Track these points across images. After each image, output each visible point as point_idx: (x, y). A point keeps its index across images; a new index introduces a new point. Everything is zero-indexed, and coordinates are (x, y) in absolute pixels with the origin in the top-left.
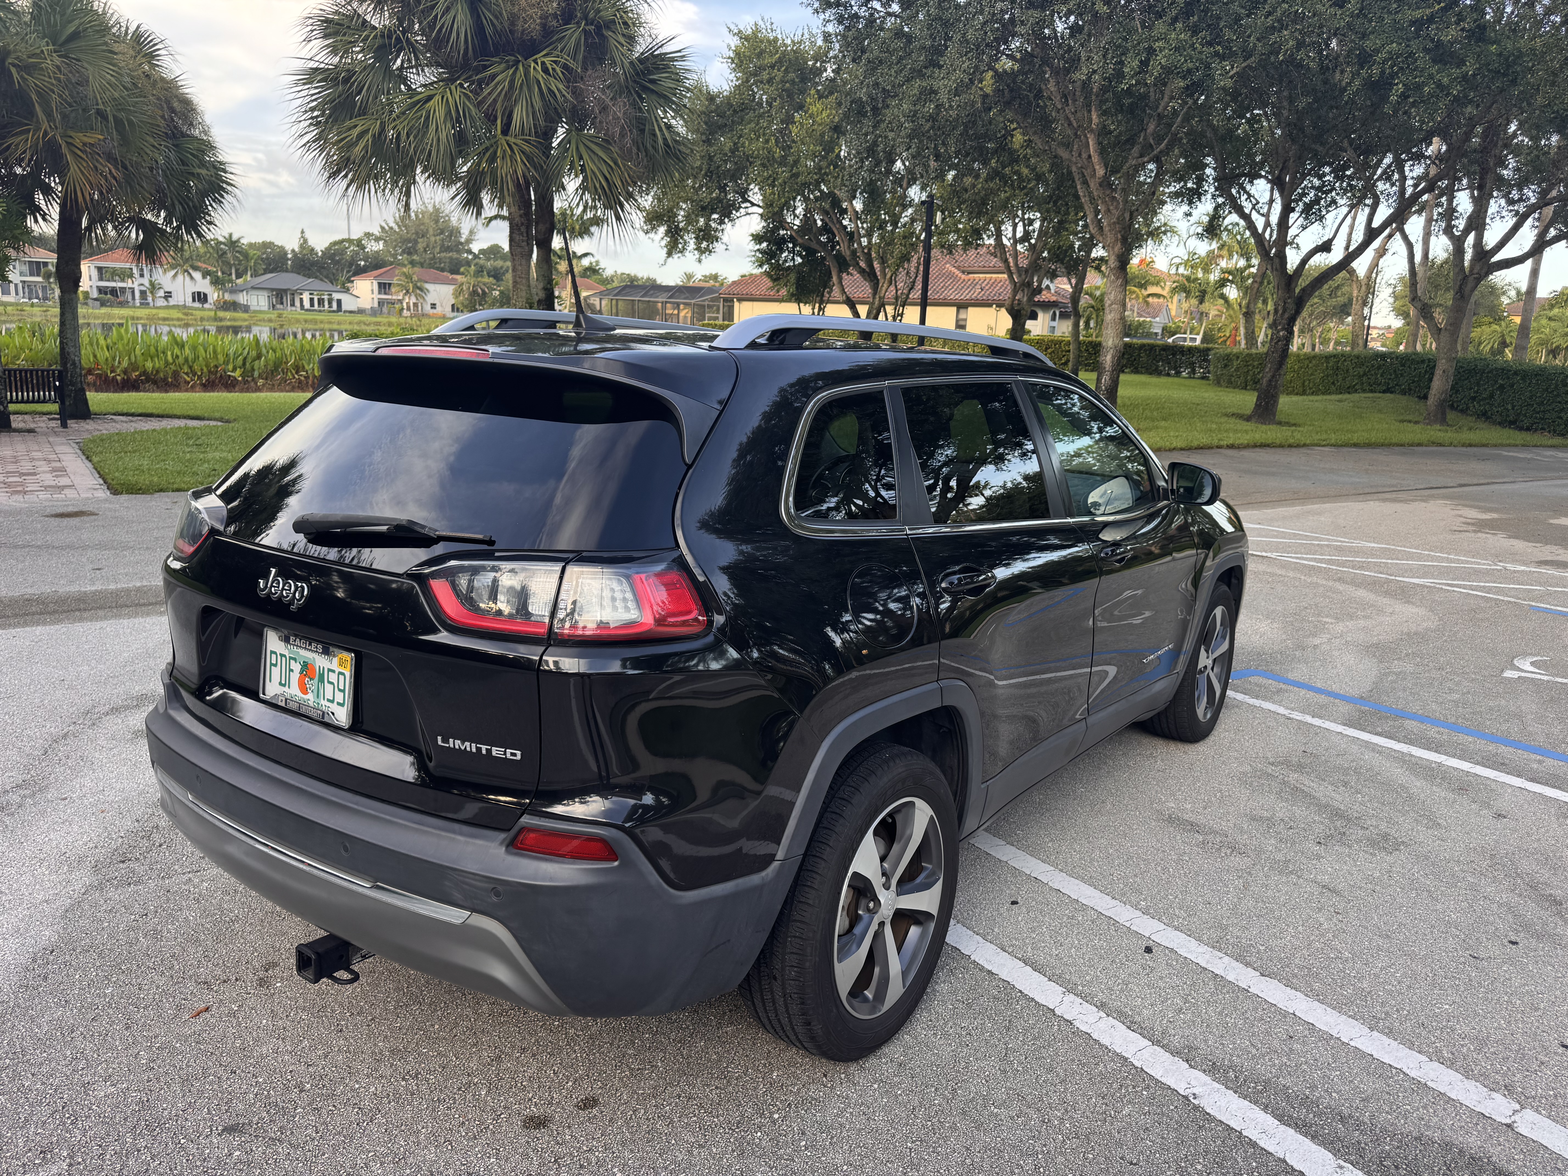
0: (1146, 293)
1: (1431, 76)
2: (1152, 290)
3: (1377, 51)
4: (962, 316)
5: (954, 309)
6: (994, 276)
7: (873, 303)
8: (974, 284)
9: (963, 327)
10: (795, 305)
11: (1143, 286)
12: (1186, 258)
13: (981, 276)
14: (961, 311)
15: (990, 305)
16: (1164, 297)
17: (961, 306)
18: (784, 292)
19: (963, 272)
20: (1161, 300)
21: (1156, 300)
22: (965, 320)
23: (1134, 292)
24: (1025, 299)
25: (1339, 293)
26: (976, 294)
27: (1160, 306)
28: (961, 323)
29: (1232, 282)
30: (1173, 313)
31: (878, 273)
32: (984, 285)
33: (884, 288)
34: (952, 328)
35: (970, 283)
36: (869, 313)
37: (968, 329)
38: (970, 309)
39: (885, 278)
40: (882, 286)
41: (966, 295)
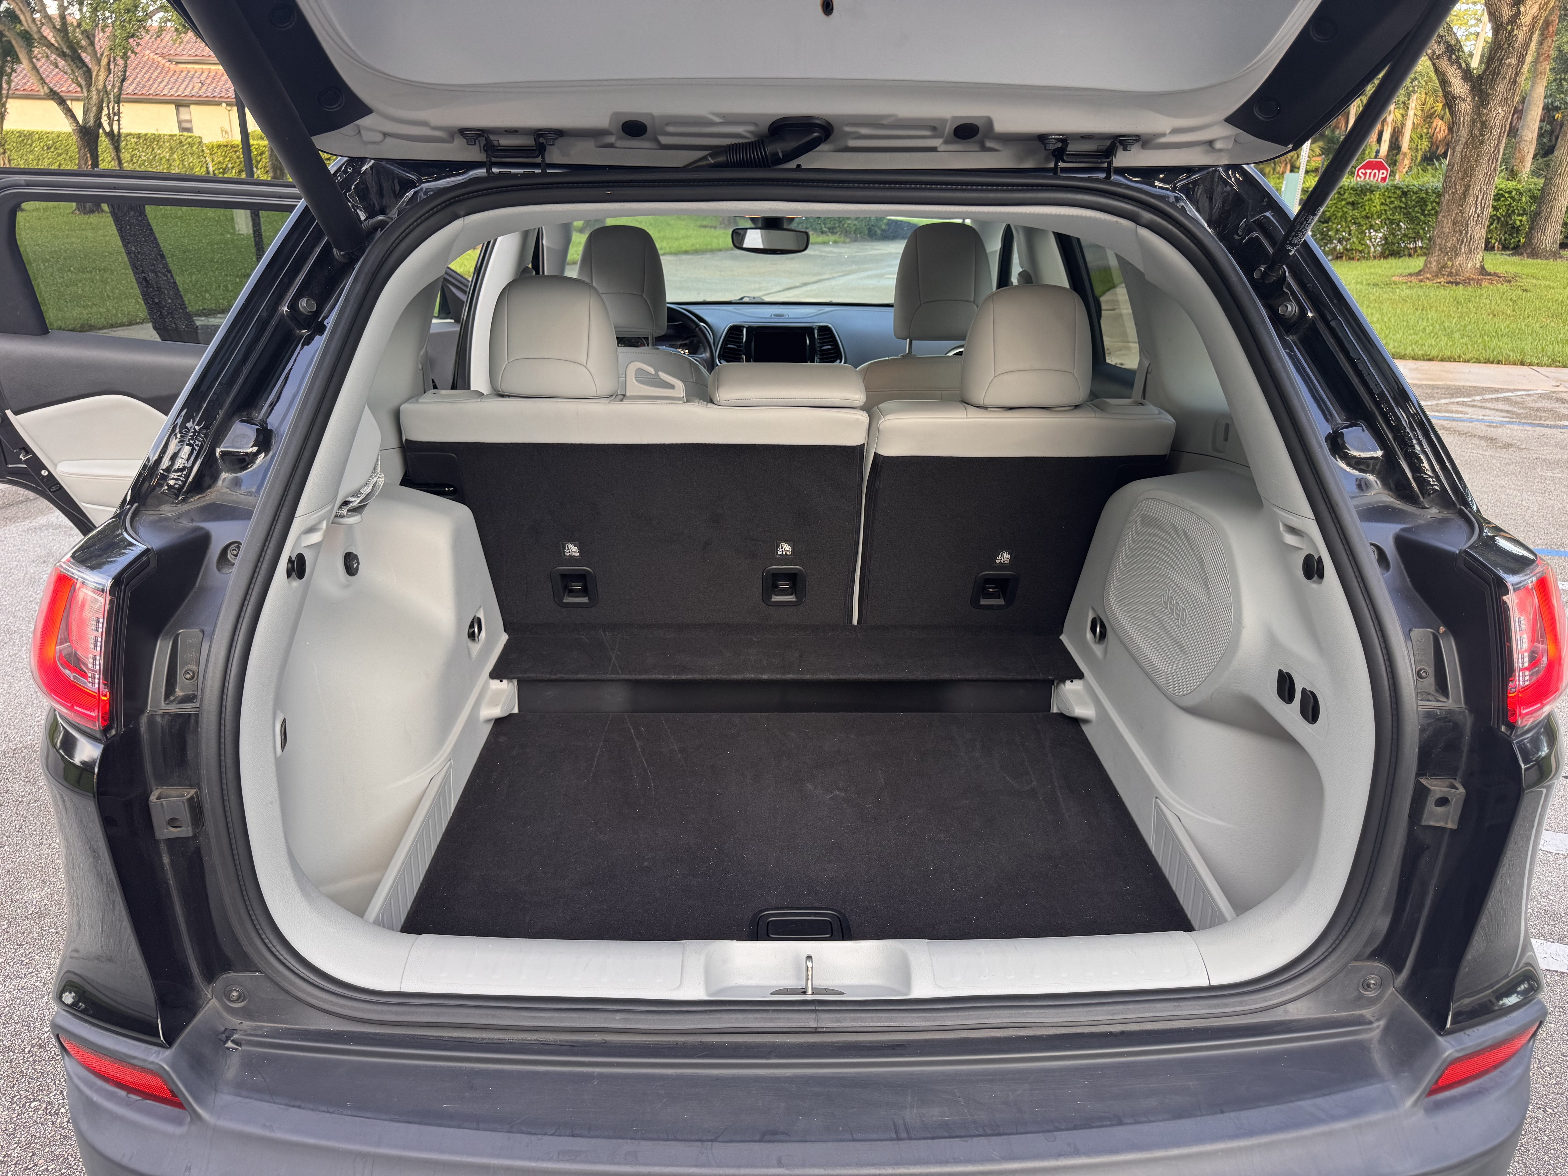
4: (184, 116)
5: (173, 107)
7: (89, 98)
8: (190, 77)
9: (189, 130)
14: (182, 109)
15: (219, 104)
17: (181, 104)
19: (171, 61)
22: (190, 121)
28: (185, 125)
31: (83, 55)
32: (203, 78)
33: (100, 78)
34: (176, 131)
35: (183, 75)
36: (86, 112)
37: (196, 133)
38: (192, 107)
39: (99, 65)
40: (97, 75)
41: (182, 91)
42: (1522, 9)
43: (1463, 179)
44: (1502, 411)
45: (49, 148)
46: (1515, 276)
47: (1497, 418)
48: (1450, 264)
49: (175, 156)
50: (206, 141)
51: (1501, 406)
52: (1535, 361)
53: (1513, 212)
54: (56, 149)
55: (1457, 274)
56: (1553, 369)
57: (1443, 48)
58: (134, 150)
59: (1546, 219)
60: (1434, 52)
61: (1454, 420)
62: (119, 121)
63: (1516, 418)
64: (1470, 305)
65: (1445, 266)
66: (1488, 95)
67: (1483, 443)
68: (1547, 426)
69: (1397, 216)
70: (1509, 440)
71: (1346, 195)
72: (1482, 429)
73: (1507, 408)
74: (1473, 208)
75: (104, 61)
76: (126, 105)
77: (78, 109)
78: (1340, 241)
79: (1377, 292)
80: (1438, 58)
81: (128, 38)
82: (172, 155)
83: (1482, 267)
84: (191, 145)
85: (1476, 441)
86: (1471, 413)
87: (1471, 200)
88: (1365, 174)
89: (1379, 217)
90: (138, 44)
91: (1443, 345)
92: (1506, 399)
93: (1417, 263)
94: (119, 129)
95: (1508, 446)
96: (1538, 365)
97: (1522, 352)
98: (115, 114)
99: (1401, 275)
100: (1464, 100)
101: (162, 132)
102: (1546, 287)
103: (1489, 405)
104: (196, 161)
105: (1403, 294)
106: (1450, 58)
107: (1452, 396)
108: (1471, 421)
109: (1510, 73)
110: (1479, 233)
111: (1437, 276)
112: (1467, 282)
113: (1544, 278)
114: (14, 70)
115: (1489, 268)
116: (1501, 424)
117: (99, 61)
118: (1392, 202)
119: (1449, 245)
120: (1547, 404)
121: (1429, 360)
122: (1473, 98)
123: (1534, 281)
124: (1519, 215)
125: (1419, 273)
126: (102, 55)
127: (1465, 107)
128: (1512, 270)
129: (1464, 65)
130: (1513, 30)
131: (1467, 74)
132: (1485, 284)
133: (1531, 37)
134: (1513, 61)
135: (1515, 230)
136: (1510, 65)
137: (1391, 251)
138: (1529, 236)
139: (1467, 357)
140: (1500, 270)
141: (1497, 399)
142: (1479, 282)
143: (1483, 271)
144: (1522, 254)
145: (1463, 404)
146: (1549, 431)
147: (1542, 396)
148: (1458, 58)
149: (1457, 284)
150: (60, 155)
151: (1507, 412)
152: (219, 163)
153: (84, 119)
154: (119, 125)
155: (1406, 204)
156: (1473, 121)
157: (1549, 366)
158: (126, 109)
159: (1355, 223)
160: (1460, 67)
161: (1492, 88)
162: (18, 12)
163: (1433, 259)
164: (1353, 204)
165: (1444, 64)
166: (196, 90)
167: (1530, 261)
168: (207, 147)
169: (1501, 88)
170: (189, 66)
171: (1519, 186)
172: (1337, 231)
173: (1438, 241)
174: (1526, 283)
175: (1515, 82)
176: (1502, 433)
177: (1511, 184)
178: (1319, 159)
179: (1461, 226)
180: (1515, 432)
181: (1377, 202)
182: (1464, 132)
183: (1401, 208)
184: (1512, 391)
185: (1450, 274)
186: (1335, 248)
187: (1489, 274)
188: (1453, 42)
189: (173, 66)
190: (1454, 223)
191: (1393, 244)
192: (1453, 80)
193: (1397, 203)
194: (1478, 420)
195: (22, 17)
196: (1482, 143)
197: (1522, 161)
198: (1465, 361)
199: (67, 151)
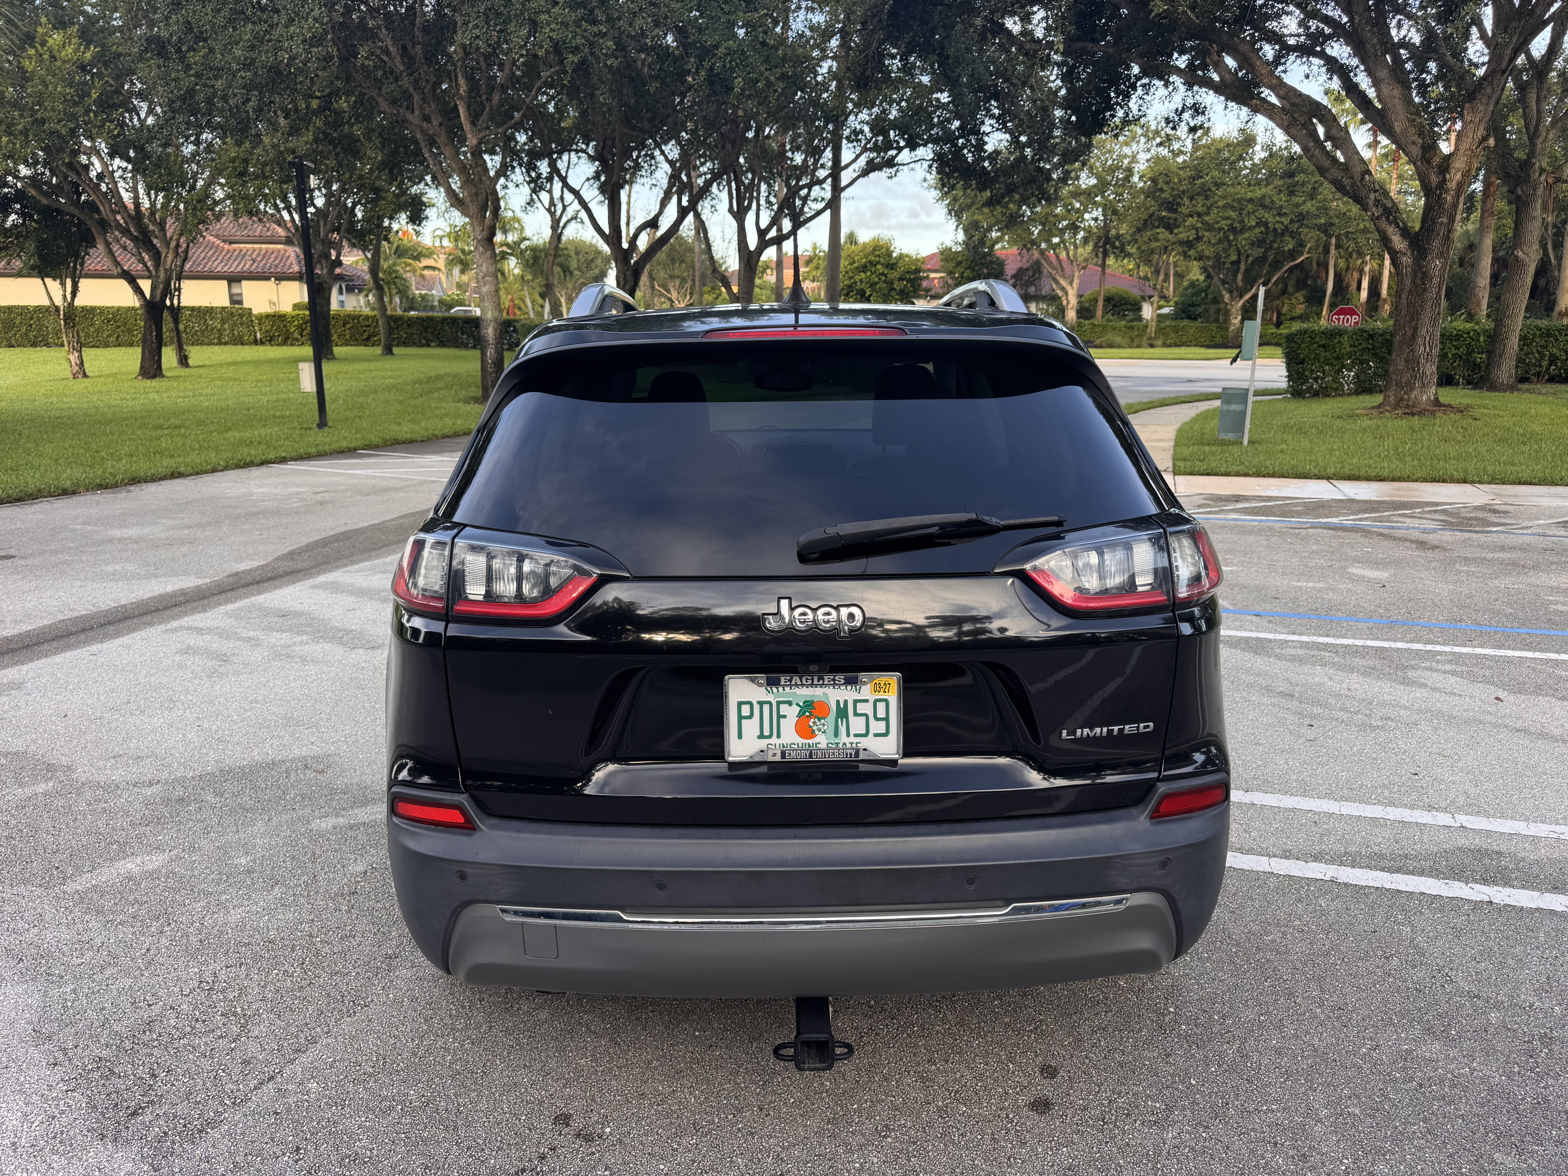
0: (422, 265)
1: (761, 74)
2: (425, 262)
3: (716, 47)
4: (236, 290)
5: (224, 283)
6: (264, 246)
7: (157, 276)
8: (242, 256)
9: (240, 302)
10: (38, 281)
11: (417, 258)
12: (448, 230)
13: (248, 246)
14: (234, 285)
15: (268, 279)
16: (439, 270)
17: (233, 279)
18: (17, 264)
19: (224, 241)
20: (437, 272)
21: (431, 272)
22: (241, 295)
23: (410, 265)
24: (325, 271)
25: (593, 266)
26: (247, 266)
27: (433, 278)
28: (237, 298)
29: (511, 254)
30: (445, 286)
31: (155, 241)
32: (254, 256)
33: (169, 259)
34: (226, 303)
35: (236, 253)
36: (153, 289)
37: (246, 305)
38: (243, 282)
39: (168, 247)
40: (166, 256)
41: (235, 267)
42: (1448, 176)
43: (1410, 322)
44: (1437, 520)
45: (109, 321)
46: (1468, 407)
47: (1432, 525)
48: (1406, 397)
49: (226, 326)
50: (255, 312)
51: (1437, 517)
52: (1475, 478)
53: (1473, 350)
54: (116, 321)
55: (1414, 406)
56: (1493, 486)
57: (1381, 210)
58: (188, 321)
59: (1501, 356)
60: (1373, 214)
61: (1393, 528)
62: (179, 296)
63: (1449, 526)
64: (1425, 433)
65: (1402, 399)
66: (1425, 249)
67: (1414, 546)
68: (1475, 532)
69: (1365, 357)
70: (1437, 543)
71: (1317, 339)
72: (1416, 535)
73: (1443, 518)
74: (1422, 348)
75: (173, 244)
76: (187, 282)
77: (146, 285)
78: (1316, 379)
79: (1339, 423)
80: (1377, 218)
81: (199, 223)
82: (222, 325)
83: (1437, 399)
84: (241, 316)
85: (1408, 544)
86: (1409, 522)
87: (1420, 341)
88: (1339, 320)
89: (1349, 358)
90: (207, 229)
91: (1396, 466)
92: (1444, 512)
93: (1379, 399)
94: (179, 302)
95: (1434, 547)
96: (1480, 482)
97: (1466, 471)
98: (176, 290)
99: (1365, 408)
100: (1404, 254)
101: (215, 305)
102: (1494, 415)
103: (1427, 516)
104: (245, 330)
105: (1364, 424)
106: (1388, 219)
107: (1396, 509)
108: (1407, 528)
109: (1443, 231)
110: (1430, 370)
111: (1396, 408)
112: (1422, 413)
113: (1494, 407)
114: (87, 254)
115: (1442, 400)
116: (1434, 531)
117: (168, 244)
118: (1360, 344)
119: (1404, 380)
120: (1480, 515)
121: (1381, 480)
122: (1413, 252)
123: (1485, 411)
124: (1479, 353)
125: (1379, 406)
126: (171, 238)
127: (1406, 260)
128: (1466, 401)
129: (1401, 224)
130: (1441, 194)
131: (1405, 233)
132: (1438, 414)
133: (1458, 199)
134: (1445, 220)
135: (1476, 366)
136: (1442, 223)
137: (1363, 388)
138: (1488, 372)
139: (1415, 477)
140: (1454, 402)
141: (1436, 511)
142: (1433, 413)
143: (1437, 402)
144: (1481, 388)
145: (1404, 515)
146: (1475, 536)
147: (1477, 508)
148: (1395, 218)
149: (1413, 415)
150: (118, 327)
151: (1442, 521)
152: (267, 331)
153: (152, 295)
154: (179, 299)
155: (1373, 345)
156: (1414, 272)
157: (1490, 483)
158: (186, 285)
159: (1328, 364)
160: (1398, 226)
161: (1429, 243)
162: (99, 204)
163: (1391, 393)
164: (1324, 346)
165: (1383, 224)
166: (247, 267)
167: (1489, 394)
168: (256, 317)
169: (1436, 243)
170: (242, 246)
171: (1477, 327)
172: (1312, 370)
173: (1394, 377)
174: (1477, 413)
175: (1448, 238)
176: (1432, 538)
177: (1469, 326)
178: (1302, 306)
179: (1412, 363)
180: (1447, 536)
181: (1346, 344)
182: (1408, 282)
183: (1369, 349)
184: (1450, 504)
185: (1407, 406)
186: (1312, 387)
187: (1444, 405)
188: (1390, 205)
189: (226, 246)
190: (1407, 361)
191: (1365, 382)
192: (1393, 238)
193: (1364, 345)
194: (1414, 528)
195: (101, 208)
196: (1424, 290)
197: (1478, 305)
198: (1414, 481)
199: (126, 323)
